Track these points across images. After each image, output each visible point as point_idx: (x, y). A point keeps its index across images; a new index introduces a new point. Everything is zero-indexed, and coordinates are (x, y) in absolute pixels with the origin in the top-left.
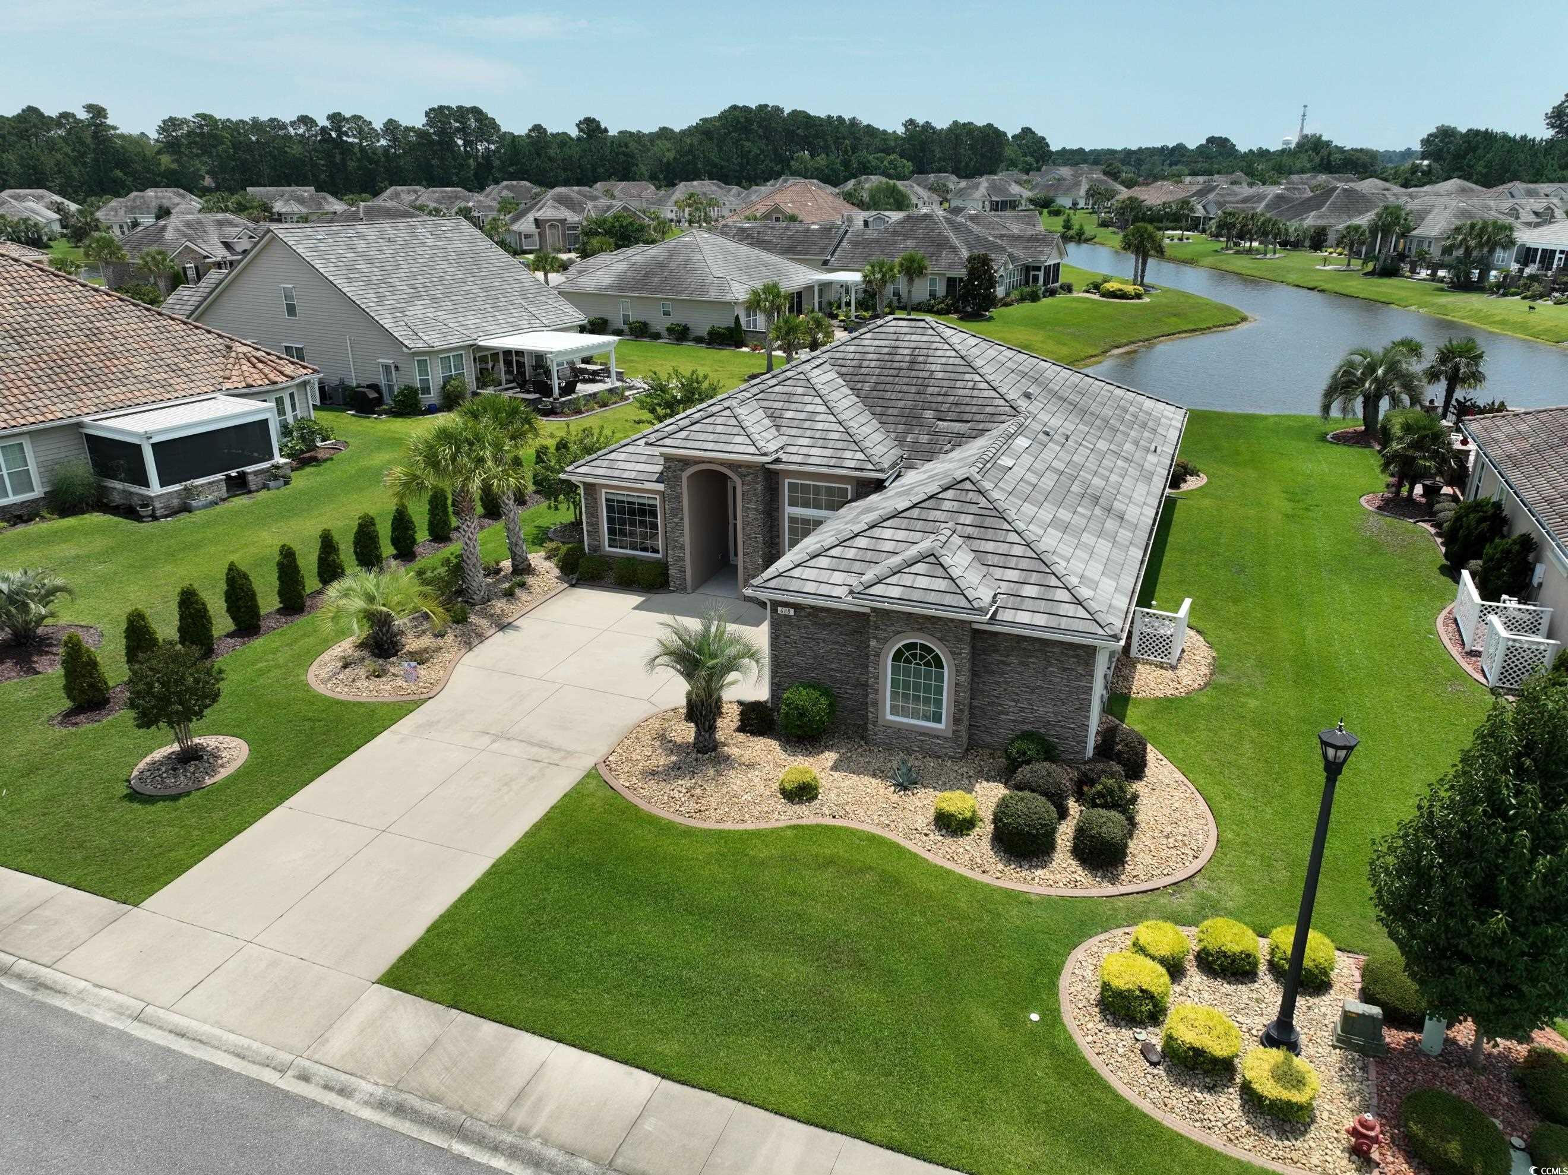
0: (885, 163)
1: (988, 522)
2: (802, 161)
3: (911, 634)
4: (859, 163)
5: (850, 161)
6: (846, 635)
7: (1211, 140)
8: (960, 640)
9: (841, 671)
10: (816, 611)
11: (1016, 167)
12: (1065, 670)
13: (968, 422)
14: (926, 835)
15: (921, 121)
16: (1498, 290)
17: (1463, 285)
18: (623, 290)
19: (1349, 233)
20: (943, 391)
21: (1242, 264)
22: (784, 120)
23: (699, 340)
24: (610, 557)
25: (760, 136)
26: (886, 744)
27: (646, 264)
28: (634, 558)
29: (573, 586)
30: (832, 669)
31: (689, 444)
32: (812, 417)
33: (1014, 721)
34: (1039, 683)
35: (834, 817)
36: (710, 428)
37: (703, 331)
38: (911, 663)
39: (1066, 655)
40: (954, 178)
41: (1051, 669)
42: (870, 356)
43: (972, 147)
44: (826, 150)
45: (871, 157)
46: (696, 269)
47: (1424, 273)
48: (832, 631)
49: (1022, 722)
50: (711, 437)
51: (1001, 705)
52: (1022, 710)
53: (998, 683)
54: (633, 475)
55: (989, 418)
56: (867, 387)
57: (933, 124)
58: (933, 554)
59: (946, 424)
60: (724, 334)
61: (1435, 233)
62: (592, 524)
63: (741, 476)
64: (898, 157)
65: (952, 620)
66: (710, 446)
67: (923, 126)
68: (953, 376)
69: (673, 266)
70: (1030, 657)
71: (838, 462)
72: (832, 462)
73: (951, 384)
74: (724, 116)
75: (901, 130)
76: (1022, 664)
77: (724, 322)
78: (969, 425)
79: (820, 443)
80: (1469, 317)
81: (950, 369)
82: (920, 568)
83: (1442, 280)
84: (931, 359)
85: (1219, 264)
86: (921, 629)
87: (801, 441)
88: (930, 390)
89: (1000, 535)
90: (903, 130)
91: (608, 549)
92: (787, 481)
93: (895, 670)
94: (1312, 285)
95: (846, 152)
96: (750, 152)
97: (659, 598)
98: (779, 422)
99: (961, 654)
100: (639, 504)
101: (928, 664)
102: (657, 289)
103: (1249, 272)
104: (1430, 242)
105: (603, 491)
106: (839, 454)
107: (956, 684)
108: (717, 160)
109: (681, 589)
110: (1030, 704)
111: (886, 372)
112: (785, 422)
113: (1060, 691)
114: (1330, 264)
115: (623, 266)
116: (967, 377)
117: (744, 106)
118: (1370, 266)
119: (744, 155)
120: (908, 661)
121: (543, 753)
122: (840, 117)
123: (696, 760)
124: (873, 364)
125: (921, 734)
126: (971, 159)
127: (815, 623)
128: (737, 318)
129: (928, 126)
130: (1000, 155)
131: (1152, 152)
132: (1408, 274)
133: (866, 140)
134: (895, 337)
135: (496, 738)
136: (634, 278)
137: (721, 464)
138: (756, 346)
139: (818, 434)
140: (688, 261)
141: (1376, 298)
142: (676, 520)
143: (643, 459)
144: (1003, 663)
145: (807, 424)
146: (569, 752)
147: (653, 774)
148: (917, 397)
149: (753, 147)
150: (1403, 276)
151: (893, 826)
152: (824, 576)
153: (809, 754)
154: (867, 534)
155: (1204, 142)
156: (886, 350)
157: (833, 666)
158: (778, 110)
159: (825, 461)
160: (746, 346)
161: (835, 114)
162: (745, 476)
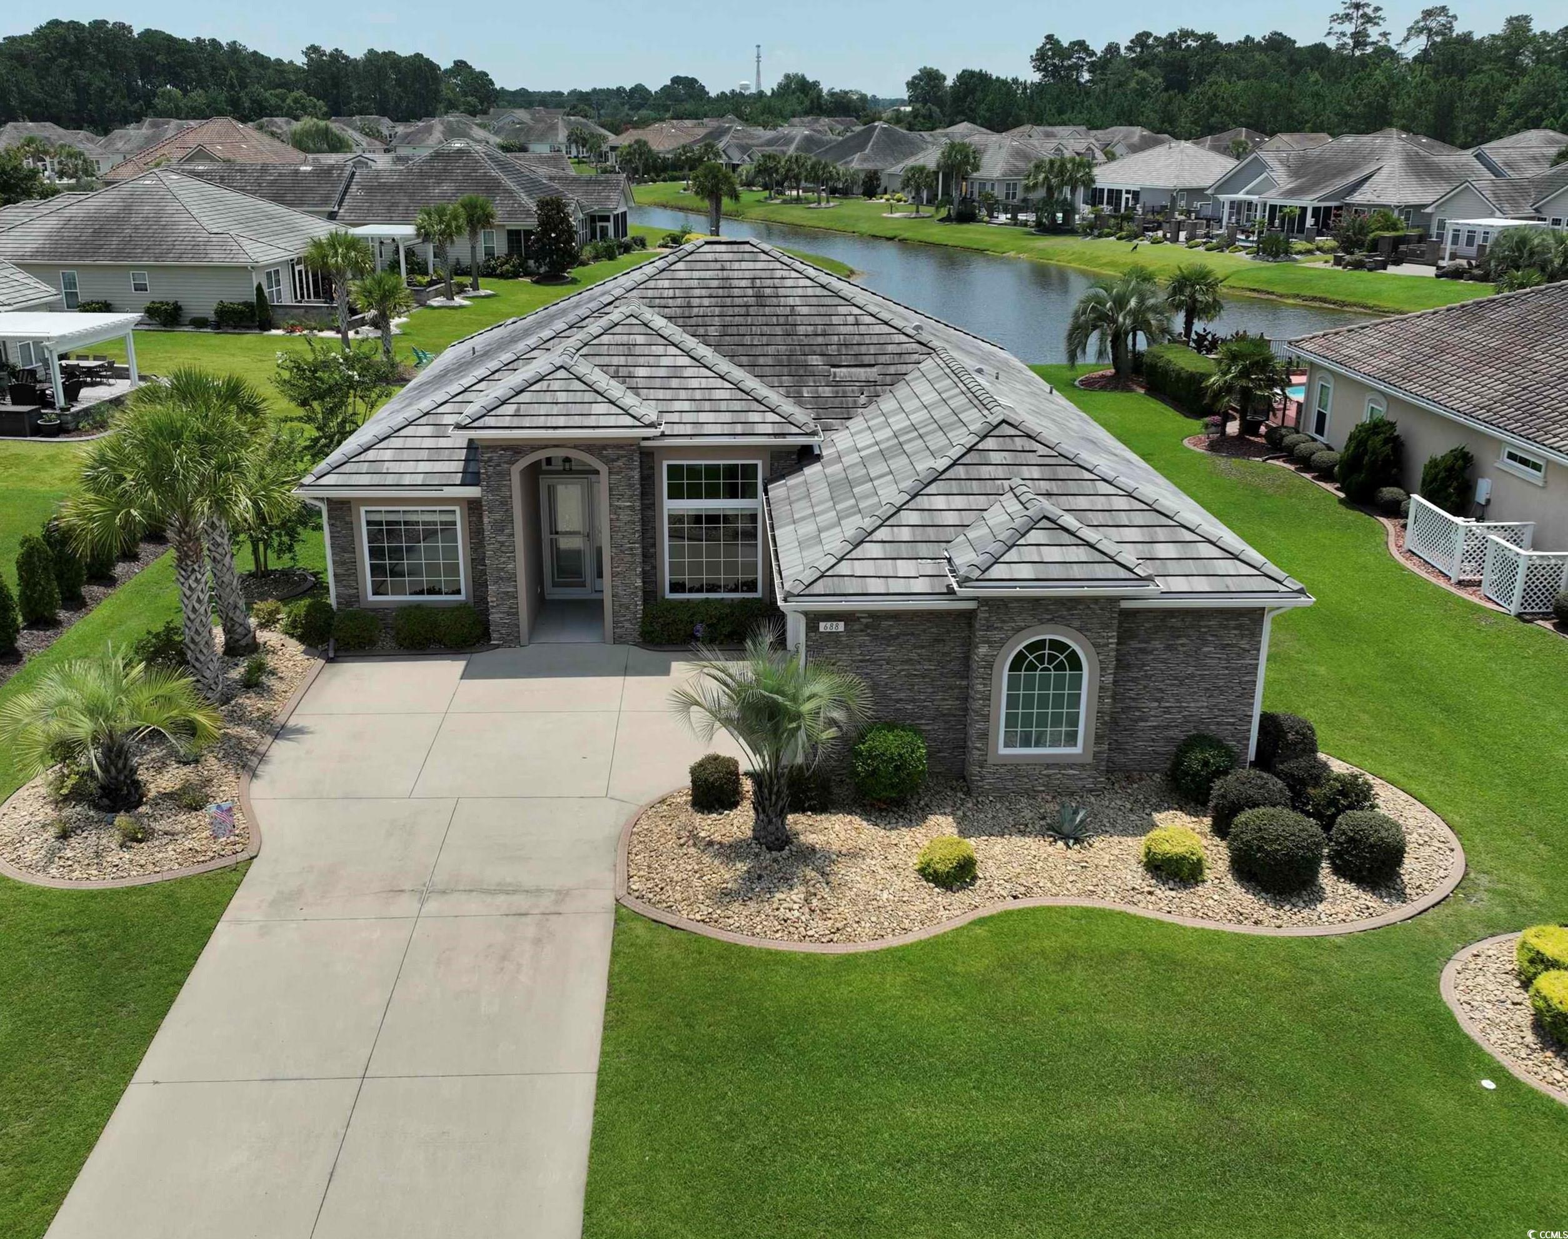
0: (289, 101)
1: (1062, 472)
2: (170, 97)
3: (1040, 628)
4: (253, 101)
5: (239, 98)
6: (923, 647)
7: (676, 80)
8: (1106, 626)
9: (913, 701)
10: (877, 617)
11: (458, 109)
12: (1224, 647)
13: (873, 365)
14: (1150, 893)
15: (328, 49)
16: (1092, 230)
17: (1048, 228)
18: (62, 256)
19: (913, 175)
20: (820, 329)
21: (795, 214)
22: (135, 42)
23: (200, 323)
24: (379, 612)
25: (101, 64)
26: (999, 789)
27: (91, 219)
28: (418, 606)
29: (330, 660)
30: (898, 701)
31: (527, 422)
32: (676, 372)
33: (1155, 727)
34: (1190, 670)
35: (1015, 897)
36: (548, 397)
37: (208, 310)
38: (1035, 668)
39: (1226, 627)
40: (386, 121)
41: (1206, 649)
42: (697, 292)
43: (399, 83)
44: (201, 83)
45: (267, 94)
46: (175, 223)
47: (1003, 218)
48: (900, 645)
49: (1167, 727)
50: (556, 409)
51: (1139, 709)
52: (1167, 711)
53: (1135, 680)
54: (419, 479)
55: (896, 359)
56: (712, 331)
57: (345, 53)
58: (1045, 517)
59: (844, 370)
60: (242, 312)
61: (996, 174)
62: (343, 563)
63: (608, 461)
64: (304, 94)
65: (1096, 600)
66: (561, 421)
67: (331, 55)
68: (822, 310)
69: (136, 220)
70: (1179, 637)
71: (748, 429)
72: (739, 429)
73: (826, 320)
74: (40, 33)
75: (301, 61)
76: (1169, 648)
77: (241, 294)
78: (875, 369)
79: (707, 405)
80: (1075, 260)
81: (814, 301)
82: (1034, 536)
83: (1025, 224)
84: (781, 292)
85: (771, 216)
86: (1052, 620)
87: (677, 406)
88: (801, 330)
89: (1088, 487)
90: (305, 60)
91: (371, 598)
92: (665, 463)
93: (1013, 684)
94: (890, 234)
95: (232, 86)
96: (89, 84)
97: (483, 658)
98: (633, 382)
99: (1107, 645)
100: (425, 523)
101: (1060, 667)
102: (119, 254)
103: (810, 223)
104: (993, 185)
105: (363, 509)
106: (742, 417)
107: (1101, 688)
108: (41, 96)
109: (512, 640)
110: (1178, 701)
111: (730, 311)
112: (641, 383)
113: (1216, 677)
114: (897, 211)
115: (52, 222)
116: (842, 310)
117: (72, 22)
118: (944, 212)
119: (81, 90)
120: (1032, 667)
121: (521, 902)
122: (214, 40)
123: (775, 860)
124: (706, 302)
125: (1048, 766)
126: (401, 98)
127: (875, 638)
128: (259, 288)
129: (337, 55)
130: (437, 92)
131: (608, 92)
132: (986, 219)
133: (254, 71)
134: (718, 265)
135: (424, 893)
136: (77, 239)
137: (575, 447)
138: (293, 326)
139: (698, 395)
140: (159, 213)
141: (968, 245)
142: (501, 538)
143: (424, 454)
144: (1143, 651)
145: (674, 383)
146: (559, 892)
147: (725, 896)
148: (789, 340)
149: (96, 79)
150: (981, 221)
151: (1099, 890)
152: (887, 568)
153: (909, 824)
154: (911, 505)
155: (669, 83)
156: (715, 283)
157: (902, 695)
158: (123, 28)
159: (727, 429)
160: (278, 328)
161: (206, 36)
162: (614, 460)
